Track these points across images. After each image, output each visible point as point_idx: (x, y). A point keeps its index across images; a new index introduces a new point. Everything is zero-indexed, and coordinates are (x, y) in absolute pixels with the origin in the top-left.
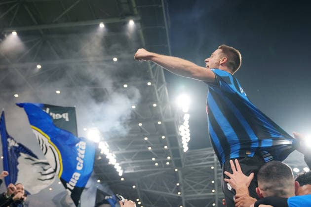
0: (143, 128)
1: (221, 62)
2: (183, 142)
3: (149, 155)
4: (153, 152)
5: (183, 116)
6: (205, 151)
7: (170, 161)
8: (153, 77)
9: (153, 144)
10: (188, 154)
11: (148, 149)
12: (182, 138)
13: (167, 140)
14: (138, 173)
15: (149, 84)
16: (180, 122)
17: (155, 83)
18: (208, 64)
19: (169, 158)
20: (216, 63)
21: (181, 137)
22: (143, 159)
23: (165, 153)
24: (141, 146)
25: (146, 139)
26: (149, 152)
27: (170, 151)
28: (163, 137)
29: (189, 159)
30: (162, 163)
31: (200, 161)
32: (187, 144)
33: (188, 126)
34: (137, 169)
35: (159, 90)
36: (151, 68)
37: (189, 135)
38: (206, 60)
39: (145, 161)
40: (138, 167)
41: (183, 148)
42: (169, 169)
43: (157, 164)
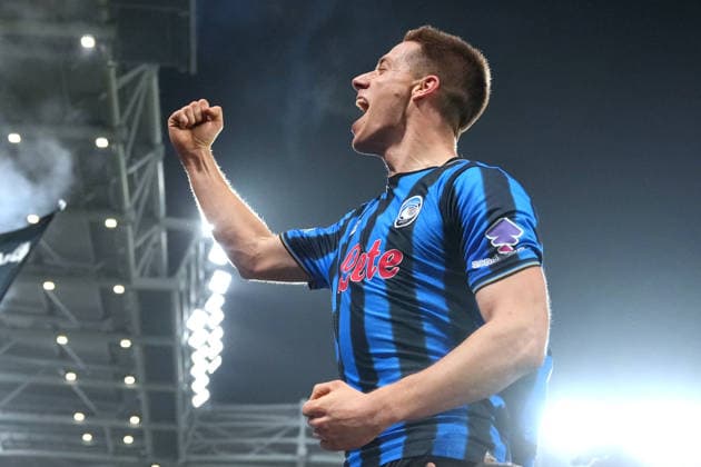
0: (57, 302)
1: (416, 93)
2: (193, 372)
3: (67, 399)
4: (81, 393)
5: (208, 275)
6: (268, 413)
7: (137, 433)
8: (117, 119)
9: (85, 361)
10: (203, 415)
11: (64, 377)
12: (194, 357)
13: (138, 355)
14: (16, 458)
15: (102, 143)
16: (193, 298)
17: (125, 144)
18: (363, 93)
19: (135, 420)
20: (397, 95)
21: (191, 350)
22: (42, 413)
23: (122, 402)
24: (43, 363)
25: (62, 340)
26: (68, 391)
27: (142, 397)
28: (126, 344)
29: (206, 433)
30: (108, 438)
31: (246, 450)
32: (206, 381)
33: (221, 316)
34: (15, 444)
35: (134, 169)
36: (115, 86)
37: (220, 347)
38: (360, 79)
39: (48, 419)
40: (17, 436)
41: (191, 394)
42: (132, 459)
43: (87, 438)
